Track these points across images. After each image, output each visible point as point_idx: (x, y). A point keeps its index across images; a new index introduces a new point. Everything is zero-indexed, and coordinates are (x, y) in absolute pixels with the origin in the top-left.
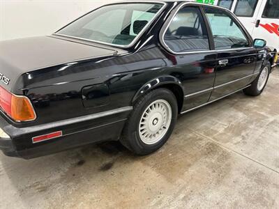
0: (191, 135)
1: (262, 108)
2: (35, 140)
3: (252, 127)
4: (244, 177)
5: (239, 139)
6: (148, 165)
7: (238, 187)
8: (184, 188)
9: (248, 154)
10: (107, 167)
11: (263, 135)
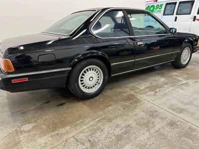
0: (120, 90)
1: (181, 76)
2: (13, 81)
3: (166, 86)
4: (143, 113)
5: (152, 93)
6: (86, 104)
7: (135, 117)
8: (101, 116)
9: (153, 101)
10: (62, 105)
11: (172, 91)
